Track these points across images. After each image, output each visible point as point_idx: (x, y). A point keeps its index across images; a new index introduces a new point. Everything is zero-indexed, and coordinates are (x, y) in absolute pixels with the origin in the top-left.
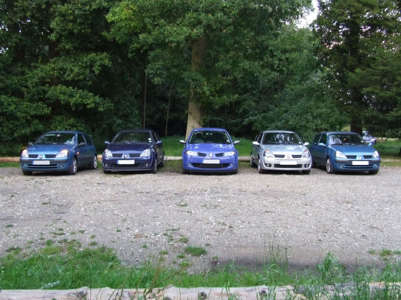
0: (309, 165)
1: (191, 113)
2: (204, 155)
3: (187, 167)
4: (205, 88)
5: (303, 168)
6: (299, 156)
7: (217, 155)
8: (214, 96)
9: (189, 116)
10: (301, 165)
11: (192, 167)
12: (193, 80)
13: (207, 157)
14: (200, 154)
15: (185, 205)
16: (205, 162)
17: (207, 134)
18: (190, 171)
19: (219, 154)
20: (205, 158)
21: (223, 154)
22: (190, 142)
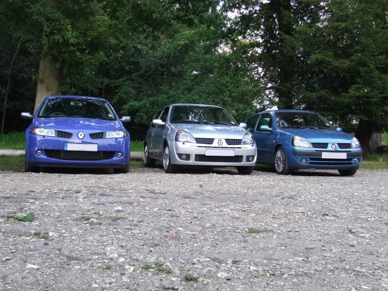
0: (253, 157)
1: (42, 81)
2: (69, 135)
3: (36, 158)
4: (69, 34)
5: (244, 163)
6: (238, 142)
7: (93, 136)
8: (82, 51)
9: (39, 86)
10: (242, 157)
11: (43, 157)
13: (73, 139)
14: (60, 134)
15: (30, 218)
16: (70, 147)
17: (72, 103)
18: (41, 165)
19: (97, 134)
20: (70, 141)
21: (104, 135)
22: (40, 115)
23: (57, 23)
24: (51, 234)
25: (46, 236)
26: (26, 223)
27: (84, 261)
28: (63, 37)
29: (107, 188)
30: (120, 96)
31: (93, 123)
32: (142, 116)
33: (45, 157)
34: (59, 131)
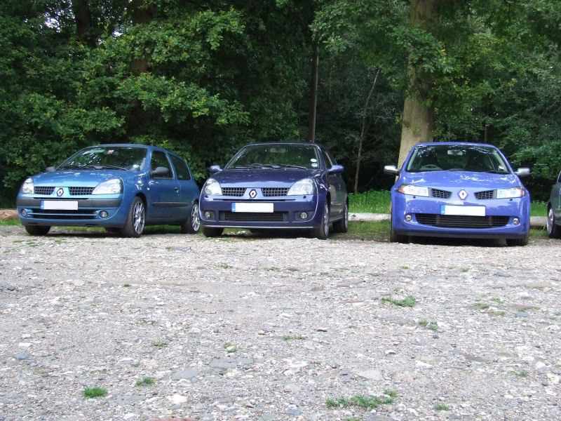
1: (408, 125)
2: (447, 195)
3: (403, 225)
4: (443, 61)
7: (479, 195)
8: (460, 82)
9: (404, 131)
11: (414, 223)
12: (415, 44)
13: (453, 200)
14: (436, 193)
15: (410, 303)
16: (449, 211)
17: (449, 152)
18: (411, 234)
19: (484, 192)
20: (447, 202)
21: (494, 194)
22: (409, 169)
23: (427, 48)
24: (440, 324)
25: (434, 327)
26: (407, 309)
27: (488, 363)
28: (434, 65)
29: (502, 266)
30: (509, 141)
31: (475, 177)
32: (542, 167)
33: (417, 222)
34: (433, 190)
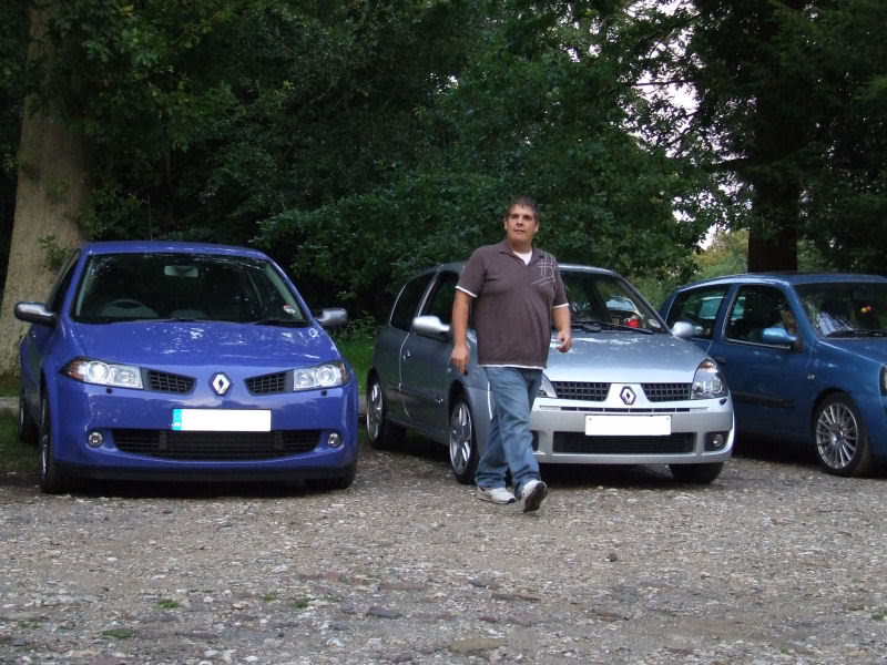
0: (725, 435)
1: (33, 174)
2: (184, 385)
4: (132, 38)
5: (699, 455)
6: (680, 391)
7: (259, 386)
10: (690, 437)
13: (199, 395)
14: (156, 380)
16: (191, 419)
17: (169, 271)
19: (266, 377)
20: (187, 403)
21: (287, 381)
22: (78, 313)
28: (110, 45)
31: (237, 334)
33: (115, 450)
34: (152, 373)
